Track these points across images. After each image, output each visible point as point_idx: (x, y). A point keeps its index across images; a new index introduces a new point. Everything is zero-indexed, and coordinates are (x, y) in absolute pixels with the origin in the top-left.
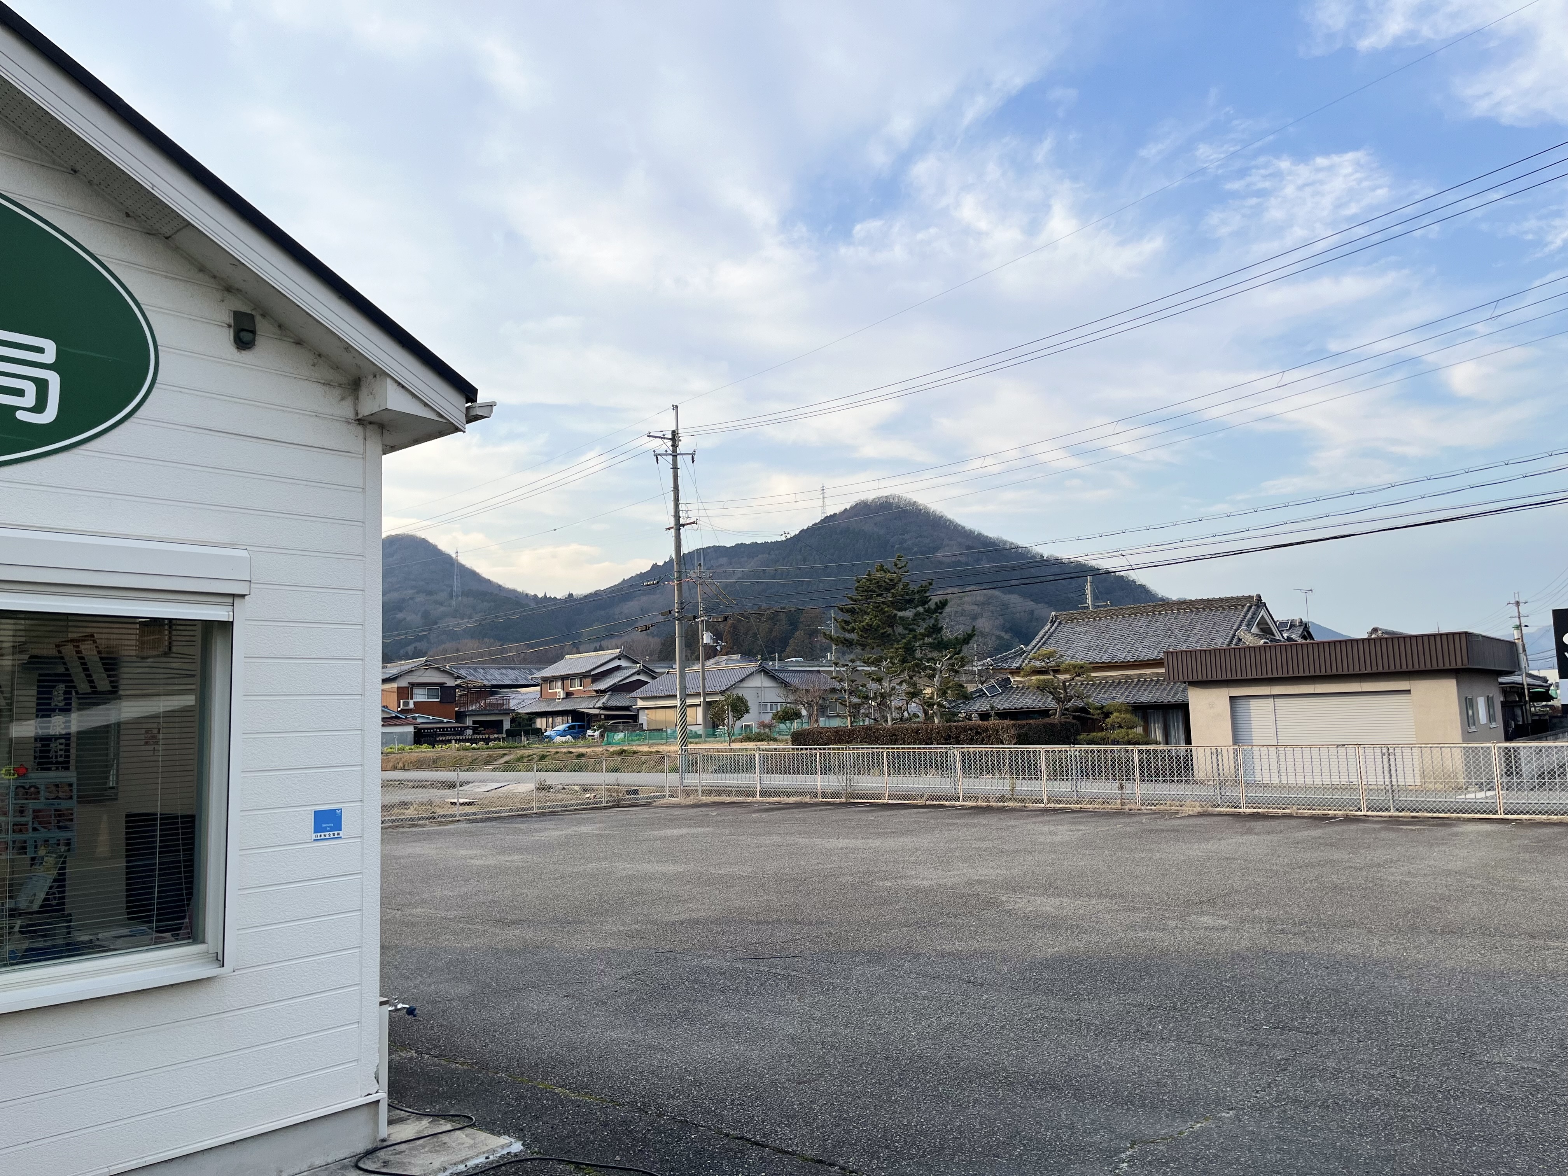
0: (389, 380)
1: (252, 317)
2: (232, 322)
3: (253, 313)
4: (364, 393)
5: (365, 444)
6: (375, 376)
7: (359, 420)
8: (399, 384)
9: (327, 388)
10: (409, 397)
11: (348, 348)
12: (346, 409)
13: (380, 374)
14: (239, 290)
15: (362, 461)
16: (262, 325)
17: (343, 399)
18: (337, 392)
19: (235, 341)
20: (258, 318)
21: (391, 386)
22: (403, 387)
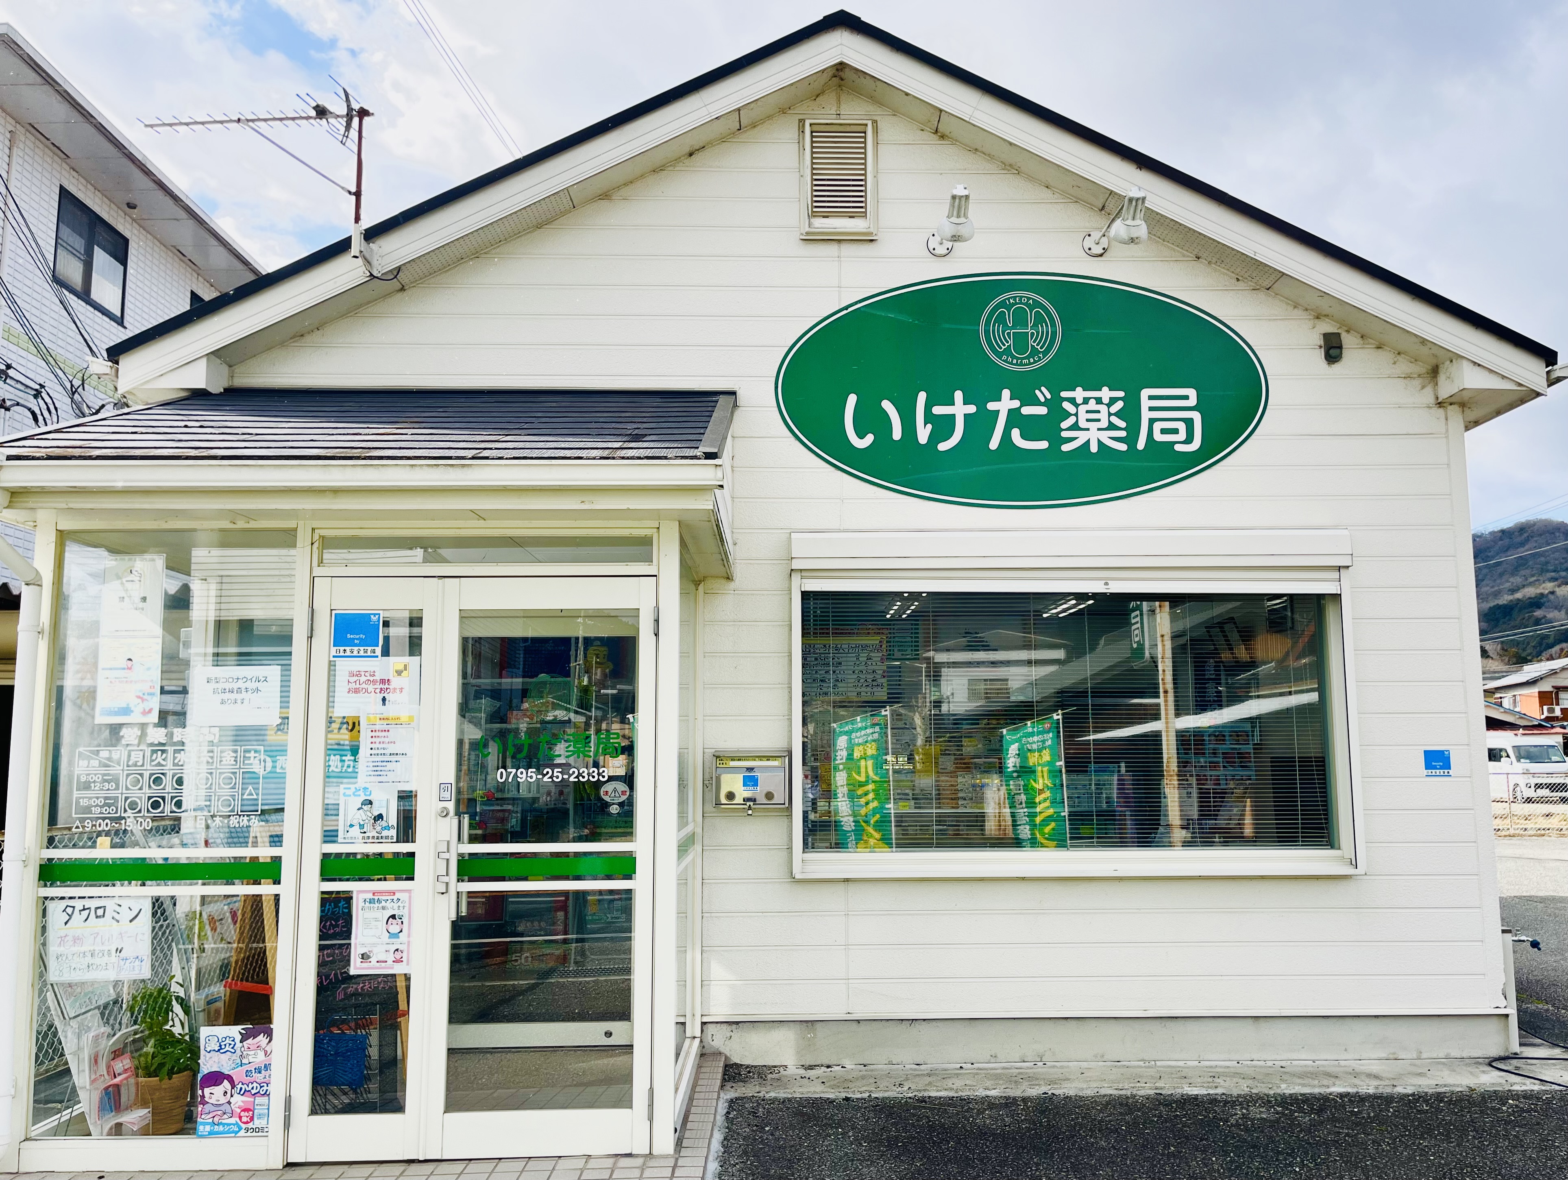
0: (1465, 363)
1: (1339, 334)
2: (1322, 343)
3: (1339, 331)
4: (1442, 378)
5: (1447, 424)
6: (1451, 361)
7: (1439, 403)
8: (1475, 363)
9: (1407, 381)
10: (1486, 373)
11: (1424, 342)
12: (1427, 396)
13: (1454, 357)
14: (1326, 316)
15: (1445, 440)
16: (1347, 340)
17: (1423, 387)
18: (1417, 382)
19: (1326, 358)
20: (1344, 336)
21: (1466, 366)
22: (1479, 365)
